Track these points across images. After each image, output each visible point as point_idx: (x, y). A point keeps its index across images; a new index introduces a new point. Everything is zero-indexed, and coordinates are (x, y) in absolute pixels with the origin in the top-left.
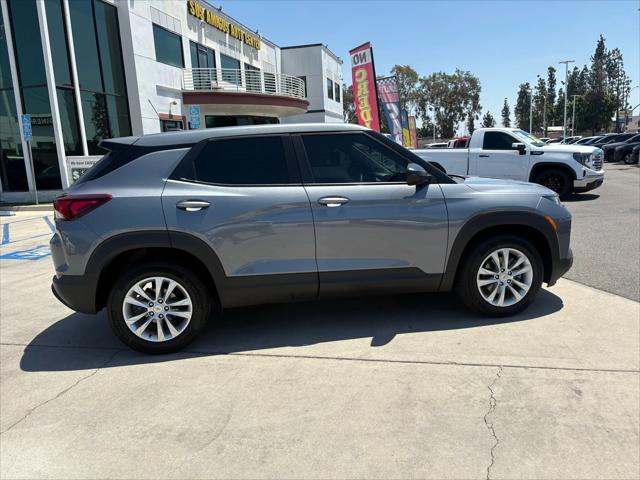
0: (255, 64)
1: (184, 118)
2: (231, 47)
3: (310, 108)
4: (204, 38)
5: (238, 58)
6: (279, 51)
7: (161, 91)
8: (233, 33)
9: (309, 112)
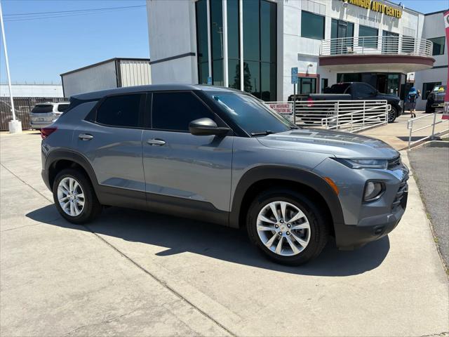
0: (394, 30)
1: (318, 76)
2: (370, 19)
3: (435, 64)
4: (345, 15)
5: (376, 27)
6: (422, 17)
7: (302, 57)
8: (374, 8)
9: (434, 68)
